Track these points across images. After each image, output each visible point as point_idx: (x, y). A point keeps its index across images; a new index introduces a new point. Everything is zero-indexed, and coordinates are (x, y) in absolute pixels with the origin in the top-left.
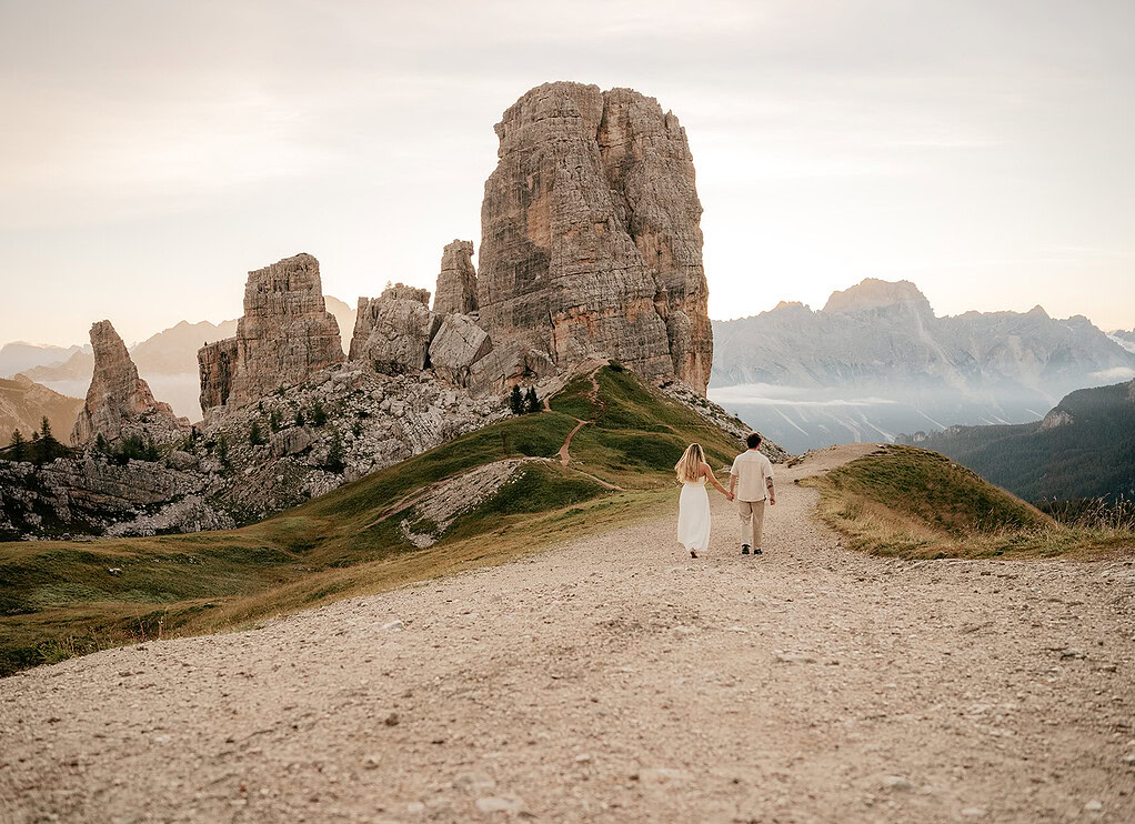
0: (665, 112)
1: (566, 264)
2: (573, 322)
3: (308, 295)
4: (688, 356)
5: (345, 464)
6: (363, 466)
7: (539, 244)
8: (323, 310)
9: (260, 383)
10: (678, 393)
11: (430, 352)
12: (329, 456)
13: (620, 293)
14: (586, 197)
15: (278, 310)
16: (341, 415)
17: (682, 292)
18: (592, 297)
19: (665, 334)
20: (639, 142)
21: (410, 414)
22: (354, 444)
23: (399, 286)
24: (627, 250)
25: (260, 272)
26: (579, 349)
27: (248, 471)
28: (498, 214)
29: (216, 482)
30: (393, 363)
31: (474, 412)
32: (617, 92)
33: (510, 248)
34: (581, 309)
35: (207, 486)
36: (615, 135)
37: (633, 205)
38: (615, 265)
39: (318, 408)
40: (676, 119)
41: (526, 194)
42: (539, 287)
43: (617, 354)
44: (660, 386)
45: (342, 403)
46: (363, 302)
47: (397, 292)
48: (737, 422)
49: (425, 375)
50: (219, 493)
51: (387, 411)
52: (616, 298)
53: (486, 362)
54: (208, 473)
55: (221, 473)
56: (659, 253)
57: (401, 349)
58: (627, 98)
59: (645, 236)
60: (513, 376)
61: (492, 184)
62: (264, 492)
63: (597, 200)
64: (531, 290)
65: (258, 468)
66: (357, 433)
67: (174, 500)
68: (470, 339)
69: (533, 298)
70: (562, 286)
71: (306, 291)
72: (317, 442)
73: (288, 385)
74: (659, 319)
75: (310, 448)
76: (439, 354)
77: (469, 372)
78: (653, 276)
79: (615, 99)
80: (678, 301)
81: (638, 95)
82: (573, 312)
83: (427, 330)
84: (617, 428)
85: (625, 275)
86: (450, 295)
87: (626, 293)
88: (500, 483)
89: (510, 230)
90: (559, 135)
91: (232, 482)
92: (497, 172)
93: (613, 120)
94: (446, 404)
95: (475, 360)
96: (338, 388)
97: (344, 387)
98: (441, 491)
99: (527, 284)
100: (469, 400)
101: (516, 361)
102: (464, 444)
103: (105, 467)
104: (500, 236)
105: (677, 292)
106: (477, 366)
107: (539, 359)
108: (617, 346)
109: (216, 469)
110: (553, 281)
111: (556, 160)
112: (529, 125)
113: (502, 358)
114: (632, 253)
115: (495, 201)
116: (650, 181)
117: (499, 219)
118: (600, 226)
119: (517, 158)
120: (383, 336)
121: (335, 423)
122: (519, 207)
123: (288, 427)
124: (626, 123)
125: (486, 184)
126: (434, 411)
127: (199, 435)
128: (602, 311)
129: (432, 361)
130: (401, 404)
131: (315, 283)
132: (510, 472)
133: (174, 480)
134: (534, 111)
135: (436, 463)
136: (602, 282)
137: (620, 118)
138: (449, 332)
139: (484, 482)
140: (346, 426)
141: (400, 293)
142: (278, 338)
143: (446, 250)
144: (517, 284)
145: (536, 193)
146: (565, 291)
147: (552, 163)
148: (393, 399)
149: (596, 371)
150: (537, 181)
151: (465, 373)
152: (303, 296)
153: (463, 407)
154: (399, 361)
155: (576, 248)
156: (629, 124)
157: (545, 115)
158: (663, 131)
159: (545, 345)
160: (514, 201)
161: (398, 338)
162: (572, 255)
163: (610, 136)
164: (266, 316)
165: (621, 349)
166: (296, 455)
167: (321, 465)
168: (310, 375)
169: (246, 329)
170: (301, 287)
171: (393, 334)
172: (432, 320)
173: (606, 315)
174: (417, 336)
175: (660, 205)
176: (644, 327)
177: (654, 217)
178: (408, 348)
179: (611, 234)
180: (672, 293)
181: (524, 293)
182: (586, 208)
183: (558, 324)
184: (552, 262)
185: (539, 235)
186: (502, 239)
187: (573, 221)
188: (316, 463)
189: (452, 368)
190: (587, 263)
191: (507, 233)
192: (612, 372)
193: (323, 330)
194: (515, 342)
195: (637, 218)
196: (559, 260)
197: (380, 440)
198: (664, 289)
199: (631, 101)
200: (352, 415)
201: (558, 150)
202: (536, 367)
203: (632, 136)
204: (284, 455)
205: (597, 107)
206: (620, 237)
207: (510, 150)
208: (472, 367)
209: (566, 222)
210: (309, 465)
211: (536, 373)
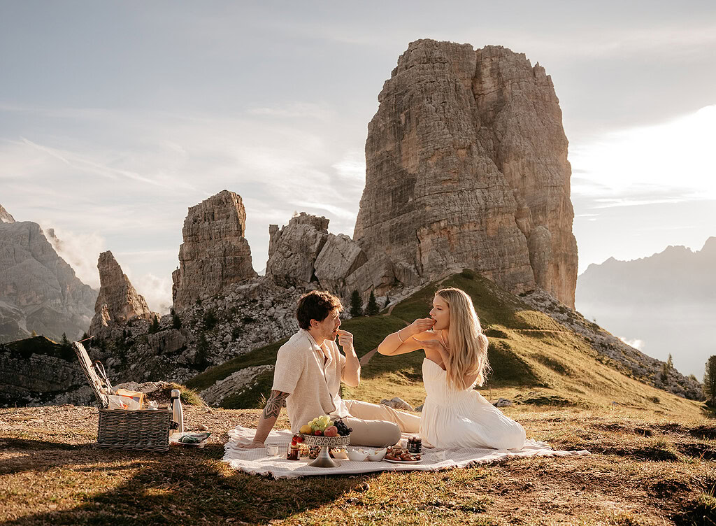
0: (533, 66)
1: (429, 185)
2: (434, 237)
3: (226, 223)
4: (551, 269)
7: (412, 171)
8: (239, 235)
11: (316, 267)
12: (197, 355)
13: (480, 209)
14: (450, 128)
15: (206, 237)
16: (230, 320)
17: (544, 210)
18: (452, 213)
19: (525, 246)
20: (509, 87)
22: (230, 344)
23: (303, 214)
24: (488, 172)
25: (195, 207)
26: (440, 261)
28: (378, 148)
30: (287, 277)
32: (489, 48)
33: (387, 176)
34: (442, 224)
36: (488, 84)
37: (500, 137)
38: (477, 185)
40: (543, 69)
41: (400, 129)
42: (411, 208)
43: (476, 265)
44: (522, 295)
45: (234, 310)
46: (273, 229)
47: (300, 220)
49: (311, 286)
52: (476, 213)
53: (358, 274)
56: (523, 177)
57: (293, 265)
58: (496, 53)
59: (511, 162)
60: (381, 286)
61: (373, 126)
63: (460, 129)
64: (405, 212)
66: (235, 336)
67: (70, 390)
68: (346, 255)
69: (406, 218)
70: (425, 205)
71: (225, 220)
72: (192, 343)
74: (520, 233)
75: (185, 348)
76: (322, 268)
77: (344, 284)
78: (515, 195)
79: (487, 54)
80: (541, 218)
81: (508, 51)
82: (435, 226)
83: (314, 248)
85: (486, 194)
87: (486, 209)
89: (387, 161)
90: (428, 78)
92: (378, 114)
93: (486, 72)
95: (350, 271)
96: (237, 298)
97: (242, 297)
99: (400, 207)
101: (383, 273)
103: (7, 359)
104: (379, 167)
105: (539, 210)
106: (351, 277)
107: (406, 270)
108: (476, 257)
110: (418, 200)
112: (403, 72)
113: (371, 270)
114: (494, 174)
115: (376, 138)
116: (518, 115)
117: (379, 153)
118: (463, 152)
119: (393, 100)
120: (280, 255)
122: (395, 141)
123: (166, 329)
124: (497, 73)
125: (370, 124)
128: (461, 225)
129: (316, 274)
130: (284, 311)
131: (232, 213)
133: (73, 373)
134: (407, 60)
136: (463, 200)
137: (491, 70)
138: (331, 250)
141: (303, 219)
142: (204, 259)
144: (394, 207)
145: (408, 128)
146: (428, 208)
147: (420, 101)
150: (408, 117)
151: (341, 284)
154: (292, 275)
155: (438, 171)
156: (499, 74)
157: (415, 63)
158: (530, 79)
159: (412, 258)
160: (390, 137)
161: (292, 256)
162: (435, 177)
163: (484, 86)
164: (198, 241)
165: (480, 261)
166: (169, 354)
167: (189, 364)
168: (224, 288)
169: (184, 253)
170: (223, 218)
171: (289, 252)
172: (319, 240)
173: (467, 229)
174: (307, 254)
175: (524, 136)
176: (505, 241)
177: (517, 146)
178: (299, 264)
179: (473, 158)
180: (535, 211)
181: (399, 214)
182: (449, 136)
183: (422, 238)
184: (417, 184)
185: (411, 163)
186: (381, 169)
187: (436, 147)
188: (185, 362)
189: (331, 280)
190: (449, 184)
191: (385, 164)
192: (462, 280)
193: (237, 251)
194: (382, 255)
195: (503, 148)
196: (423, 182)
197: (254, 342)
198: (526, 207)
199: (501, 56)
200: (239, 321)
201: (425, 90)
202: (403, 278)
203: (501, 84)
204: (159, 354)
205: (471, 62)
206: (483, 162)
207: (388, 94)
208: (347, 279)
209: (430, 148)
210: (178, 363)
211: (403, 284)
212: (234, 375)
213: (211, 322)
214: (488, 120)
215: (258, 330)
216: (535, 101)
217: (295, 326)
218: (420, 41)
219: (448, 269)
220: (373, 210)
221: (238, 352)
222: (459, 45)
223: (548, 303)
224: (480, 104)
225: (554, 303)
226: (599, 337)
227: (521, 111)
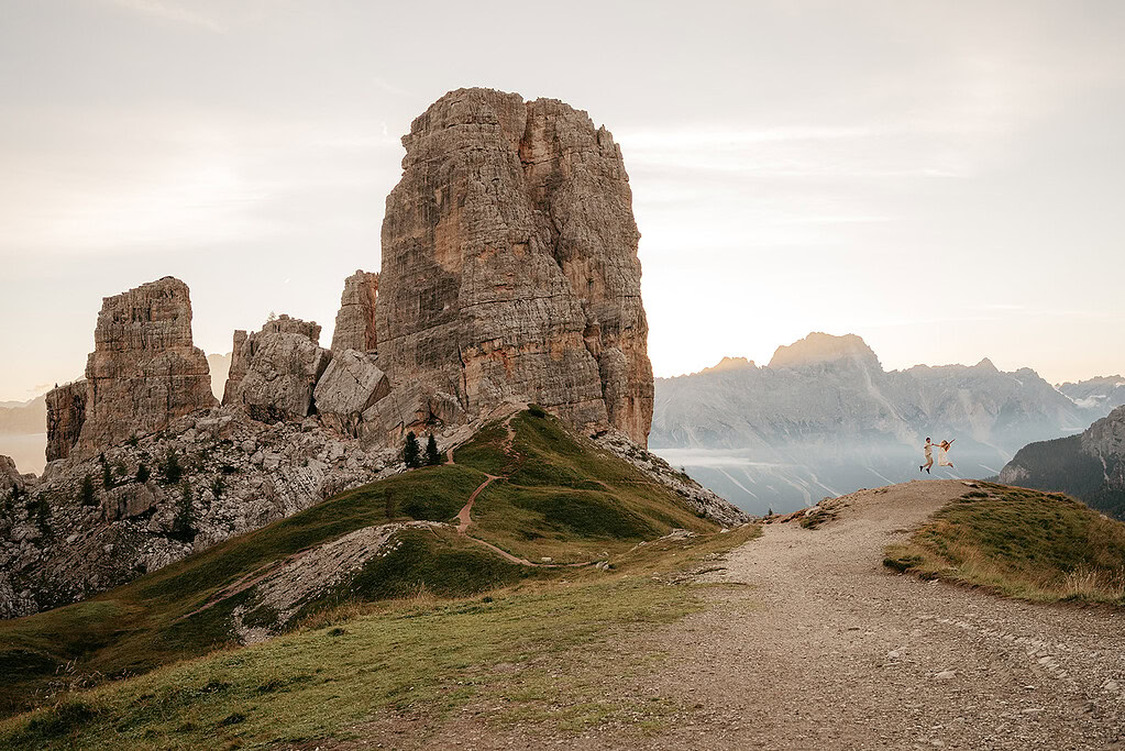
0: (597, 128)
1: (478, 290)
2: (486, 360)
3: (173, 325)
4: (625, 402)
5: (198, 530)
6: (220, 533)
7: (449, 268)
8: (189, 344)
9: (110, 430)
10: (614, 444)
11: (316, 394)
12: (176, 520)
13: (543, 325)
14: (504, 214)
15: (136, 344)
16: (201, 469)
17: (617, 326)
18: (509, 329)
19: (597, 374)
20: (568, 158)
21: (285, 470)
22: (214, 504)
23: (284, 317)
24: (552, 276)
25: (117, 298)
26: (494, 392)
27: (71, 539)
28: (401, 234)
29: (28, 553)
30: (272, 408)
31: (365, 467)
32: (543, 102)
33: (414, 273)
34: (496, 344)
35: (15, 558)
36: (540, 150)
37: (559, 227)
38: (537, 293)
39: (172, 460)
40: (610, 135)
41: (433, 210)
42: (447, 319)
43: (539, 398)
44: (592, 436)
45: (204, 455)
46: (239, 337)
47: (281, 325)
48: (684, 477)
49: (310, 422)
50: (29, 568)
51: (259, 466)
52: (539, 331)
53: (381, 407)
54: (19, 542)
55: (37, 542)
56: (590, 282)
57: (281, 391)
58: (553, 109)
59: (574, 262)
60: (414, 424)
61: (395, 199)
62: (86, 566)
63: (516, 218)
64: (438, 323)
65: (85, 535)
66: (217, 492)
68: (362, 380)
69: (440, 331)
70: (473, 317)
71: (170, 321)
72: (163, 502)
73: (143, 433)
74: (590, 358)
75: (153, 510)
76: (326, 396)
77: (361, 420)
78: (583, 306)
79: (541, 111)
80: (612, 337)
81: (566, 107)
82: (486, 347)
83: (312, 369)
84: (534, 485)
85: (549, 305)
86: (350, 334)
87: (551, 326)
88: (368, 556)
89: (414, 253)
90: (473, 143)
91: (48, 553)
92: (401, 185)
93: (538, 133)
94: (332, 457)
95: (368, 404)
96: (202, 437)
97: (209, 436)
98: (293, 566)
99: (432, 316)
100: (360, 453)
101: (417, 406)
102: (336, 505)
104: (402, 259)
105: (611, 327)
106: (370, 413)
107: (446, 403)
108: (540, 388)
109: (31, 536)
110: (464, 310)
111: (468, 171)
112: (439, 131)
113: (400, 403)
114: (557, 279)
115: (398, 219)
116: (580, 199)
117: (402, 240)
118: (520, 248)
119: (424, 169)
120: (259, 376)
121: (192, 479)
122: (426, 225)
123: (125, 482)
124: (553, 136)
125: (388, 198)
126: (315, 466)
127: (23, 493)
128: (521, 346)
129: (317, 405)
130: (277, 457)
131: (182, 311)
132: (382, 541)
134: (445, 116)
135: (297, 529)
136: (522, 312)
137: (545, 131)
138: (339, 372)
139: (347, 555)
140: (204, 483)
141: (284, 325)
142: (134, 377)
143: (347, 282)
144: (423, 316)
145: (446, 210)
146: (477, 322)
147: (464, 175)
148: (268, 452)
149: (513, 416)
150: (447, 195)
151: (356, 420)
152: (165, 326)
153: (352, 462)
154: (279, 405)
155: (490, 272)
156: (556, 139)
157: (457, 121)
158: (595, 148)
159: (453, 387)
160: (420, 219)
161: (279, 378)
162: (486, 281)
163: (534, 152)
164: (120, 350)
165: (544, 393)
166: (134, 519)
167: (165, 532)
168: (171, 422)
169: (96, 365)
170: (165, 317)
171: (273, 373)
172: (319, 357)
173: (526, 352)
174: (301, 376)
175: (591, 228)
176: (572, 366)
177: (584, 241)
178: (290, 390)
179: (533, 257)
180: (605, 328)
181: (430, 326)
182: (502, 226)
183: (468, 362)
184: (462, 289)
185: (448, 258)
186: (405, 263)
187: (487, 241)
188: (159, 530)
189: (341, 415)
190: (504, 291)
191: (411, 256)
192: (532, 418)
193: (189, 368)
194: (415, 383)
195: (565, 242)
196: (470, 285)
197: (246, 500)
198: (596, 323)
199: (558, 114)
200: (214, 469)
201: (472, 160)
202: (442, 414)
203: (559, 152)
204: (117, 519)
205: (520, 118)
206: (544, 262)
207: (416, 160)
208: (365, 413)
209: (480, 242)
210: (149, 532)
211: (442, 421)
213: (173, 473)
214: (539, 200)
215: (246, 483)
216: (601, 178)
218: (462, 91)
219: (507, 403)
220: (393, 318)
222: (505, 94)
224: (529, 176)
226: (691, 490)
227: (587, 192)
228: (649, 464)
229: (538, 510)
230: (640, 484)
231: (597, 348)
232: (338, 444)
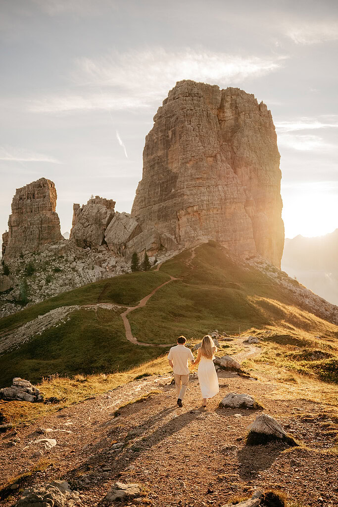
0: (259, 103)
1: (187, 181)
2: (189, 217)
3: (43, 201)
5: (31, 300)
7: (175, 170)
8: (53, 211)
10: (257, 263)
11: (105, 234)
12: (20, 295)
13: (221, 199)
14: (203, 142)
15: (28, 210)
16: (44, 270)
17: (264, 202)
18: (202, 201)
19: (251, 226)
20: (242, 117)
22: (44, 287)
23: (97, 197)
24: (228, 174)
25: (21, 189)
26: (193, 234)
28: (152, 154)
30: (85, 241)
32: (230, 89)
33: (158, 174)
34: (195, 208)
36: (229, 114)
37: (235, 150)
38: (219, 182)
39: (32, 265)
40: (265, 106)
41: (168, 141)
42: (174, 196)
43: (217, 237)
44: (247, 259)
45: (47, 263)
46: (76, 207)
47: (95, 201)
48: (295, 283)
49: (103, 248)
51: (73, 269)
52: (218, 202)
53: (135, 241)
56: (250, 178)
57: (90, 232)
58: (235, 93)
59: (243, 168)
60: (151, 250)
61: (149, 138)
63: (209, 143)
64: (169, 199)
66: (48, 281)
68: (127, 227)
69: (169, 203)
70: (184, 194)
71: (42, 199)
72: (17, 285)
74: (247, 217)
75: (12, 289)
76: (110, 235)
77: (126, 247)
78: (245, 190)
79: (229, 93)
80: (261, 207)
81: (243, 92)
82: (190, 210)
83: (104, 222)
85: (226, 188)
87: (225, 199)
89: (158, 163)
90: (188, 107)
92: (153, 130)
93: (227, 105)
94: (109, 266)
95: (130, 239)
96: (50, 254)
97: (53, 254)
99: (166, 195)
100: (124, 264)
101: (153, 240)
104: (152, 167)
105: (260, 201)
106: (131, 243)
107: (169, 239)
108: (218, 232)
110: (179, 191)
111: (185, 120)
112: (171, 102)
113: (145, 238)
114: (231, 176)
115: (151, 146)
116: (247, 136)
117: (152, 157)
118: (211, 159)
119: (164, 121)
120: (80, 225)
122: (164, 149)
124: (235, 106)
125: (147, 137)
128: (208, 210)
129: (106, 239)
130: (83, 265)
131: (47, 194)
132: (62, 316)
134: (175, 94)
136: (210, 192)
137: (231, 104)
138: (117, 223)
140: (43, 276)
141: (97, 201)
142: (26, 226)
144: (161, 195)
145: (173, 141)
146: (185, 197)
147: (183, 122)
148: (79, 262)
150: (174, 133)
151: (124, 247)
152: (40, 201)
153: (118, 268)
154: (88, 239)
155: (194, 171)
156: (236, 107)
157: (180, 96)
158: (257, 112)
159: (173, 231)
160: (161, 146)
161: (89, 226)
162: (191, 176)
163: (226, 115)
164: (22, 213)
165: (220, 235)
166: (1, 294)
167: (15, 300)
168: (40, 247)
169: (12, 221)
170: (41, 197)
171: (87, 224)
172: (109, 215)
173: (211, 213)
174: (100, 225)
175: (252, 151)
176: (237, 221)
177: (247, 157)
178: (94, 232)
179: (218, 164)
180: (258, 202)
181: (165, 200)
182: (201, 148)
183: (181, 218)
184: (178, 180)
185: (175, 165)
186: (153, 168)
187: (193, 155)
188: (12, 299)
189: (116, 244)
190: (201, 181)
191: (156, 166)
192: (208, 247)
193: (50, 221)
194: (152, 228)
195: (238, 158)
196: (183, 178)
197: (61, 286)
198: (251, 199)
199: (238, 95)
200: (50, 270)
201: (187, 115)
202: (166, 245)
203: (238, 114)
205: (218, 97)
206: (224, 167)
207: (160, 117)
208: (127, 244)
209: (189, 156)
210: (7, 300)
211: (166, 249)
212: (52, 312)
213: (30, 271)
214: (228, 139)
215: (64, 277)
216: (260, 127)
217: (91, 276)
218: (184, 81)
219: (198, 239)
220: (147, 197)
221: (50, 293)
222: (210, 85)
223: (265, 265)
224: (222, 127)
225: (269, 265)
226: (298, 289)
227: (251, 133)
228: (276, 275)
229: (192, 299)
230: (265, 286)
231: (252, 212)
232: (113, 259)
